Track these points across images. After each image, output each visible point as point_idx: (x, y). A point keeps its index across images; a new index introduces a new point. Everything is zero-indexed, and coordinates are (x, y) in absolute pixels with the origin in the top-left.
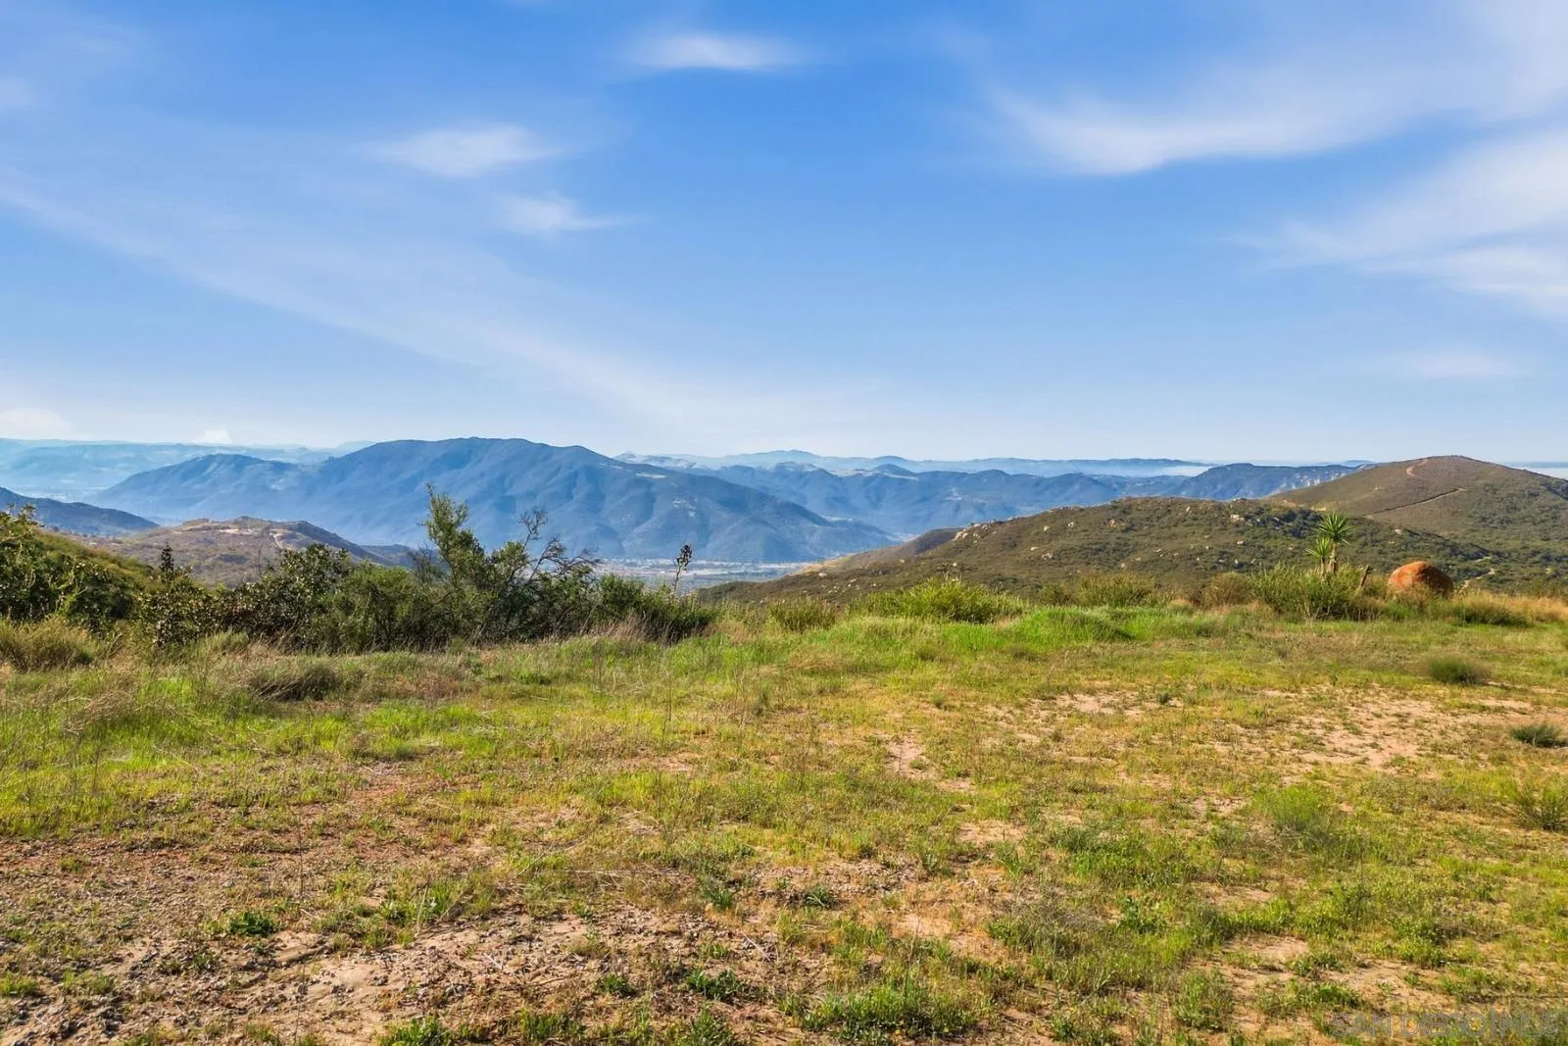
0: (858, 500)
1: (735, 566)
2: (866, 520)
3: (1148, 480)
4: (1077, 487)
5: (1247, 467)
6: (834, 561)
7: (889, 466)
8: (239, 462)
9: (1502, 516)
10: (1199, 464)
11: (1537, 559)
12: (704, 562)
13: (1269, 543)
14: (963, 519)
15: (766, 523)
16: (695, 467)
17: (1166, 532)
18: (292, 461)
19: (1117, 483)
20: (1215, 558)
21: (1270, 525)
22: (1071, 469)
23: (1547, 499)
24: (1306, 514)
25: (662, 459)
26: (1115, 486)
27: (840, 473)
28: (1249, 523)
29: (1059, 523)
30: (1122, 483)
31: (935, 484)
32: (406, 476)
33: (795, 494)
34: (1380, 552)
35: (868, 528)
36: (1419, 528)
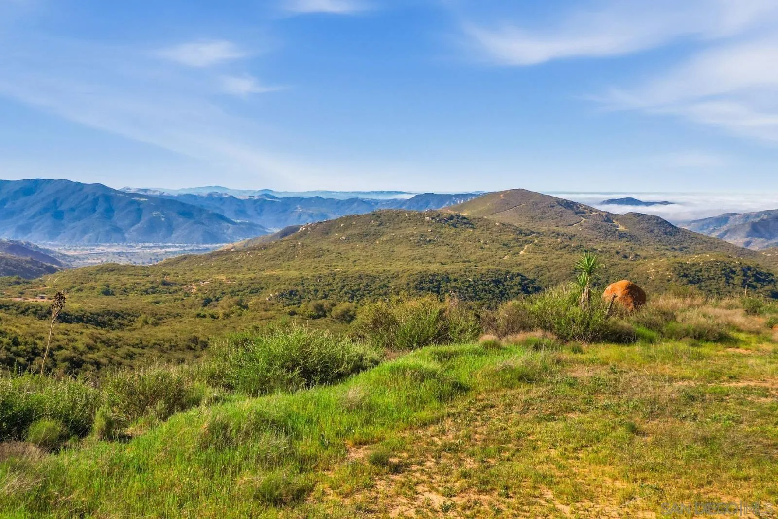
0: (250, 212)
1: (187, 246)
2: (255, 222)
3: (388, 201)
4: (356, 204)
5: (432, 194)
6: (239, 243)
7: (266, 195)
9: (539, 216)
10: (410, 193)
11: (553, 235)
12: (170, 244)
13: (443, 230)
14: (303, 220)
15: (203, 224)
16: (165, 194)
17: (397, 226)
19: (374, 202)
20: (419, 238)
21: (443, 222)
22: (354, 196)
23: (558, 208)
24: (458, 216)
25: (146, 190)
26: (373, 204)
27: (241, 198)
28: (434, 221)
29: (348, 223)
30: (377, 202)
31: (289, 203)
33: (218, 208)
34: (490, 233)
35: (256, 225)
36: (506, 222)
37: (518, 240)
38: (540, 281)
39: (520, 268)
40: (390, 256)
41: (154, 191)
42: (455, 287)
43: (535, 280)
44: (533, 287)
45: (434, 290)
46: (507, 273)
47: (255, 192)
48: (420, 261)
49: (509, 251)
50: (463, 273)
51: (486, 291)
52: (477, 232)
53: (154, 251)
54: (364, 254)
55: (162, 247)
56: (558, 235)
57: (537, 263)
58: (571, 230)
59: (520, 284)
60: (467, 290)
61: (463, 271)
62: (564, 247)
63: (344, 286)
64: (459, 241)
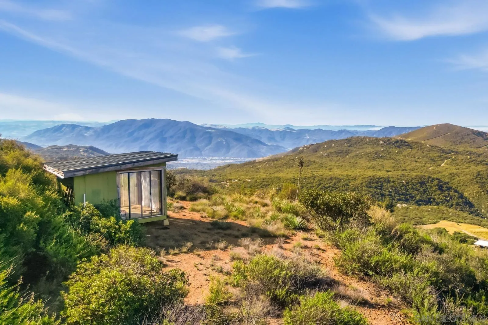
0: (277, 138)
1: (238, 159)
2: (280, 144)
3: (365, 131)
4: (344, 134)
5: (393, 127)
7: (288, 128)
8: (73, 127)
9: (459, 141)
10: (380, 127)
11: (467, 154)
12: (228, 158)
13: (391, 150)
15: (248, 146)
16: (227, 128)
17: (361, 147)
18: (93, 126)
19: (355, 132)
20: (374, 155)
21: (391, 144)
22: (343, 128)
23: (472, 136)
24: (402, 141)
25: (215, 125)
27: (272, 130)
28: (385, 144)
29: (330, 145)
30: (357, 132)
31: (301, 133)
32: (130, 131)
33: (258, 136)
34: (422, 152)
35: (280, 147)
36: (434, 145)
37: (440, 157)
38: (452, 183)
39: (439, 174)
40: (354, 166)
41: (221, 126)
42: (393, 186)
43: (449, 182)
44: (447, 187)
45: (379, 188)
46: (429, 178)
47: (281, 126)
48: (373, 169)
49: (434, 164)
50: (399, 177)
51: (414, 189)
52: (414, 151)
53: (218, 162)
54: (337, 164)
55: (223, 160)
56: (471, 154)
57: (452, 171)
58: (480, 151)
59: (437, 185)
60: (401, 188)
61: (399, 176)
62: (472, 162)
63: (320, 185)
64: (401, 157)
